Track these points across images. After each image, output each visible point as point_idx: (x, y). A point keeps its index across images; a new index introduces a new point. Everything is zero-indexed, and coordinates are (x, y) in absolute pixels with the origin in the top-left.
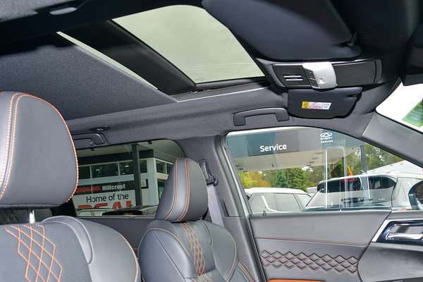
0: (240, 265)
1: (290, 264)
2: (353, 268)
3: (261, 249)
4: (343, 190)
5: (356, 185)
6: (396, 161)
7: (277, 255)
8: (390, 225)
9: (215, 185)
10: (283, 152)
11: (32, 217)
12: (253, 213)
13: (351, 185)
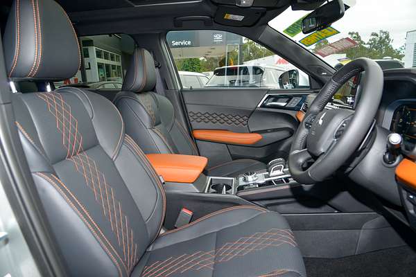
0: (176, 120)
1: (207, 120)
2: (245, 122)
3: (189, 111)
4: (236, 74)
5: (245, 71)
6: (269, 55)
7: (199, 115)
8: (269, 97)
9: (159, 68)
10: (188, 46)
11: (49, 88)
12: (184, 87)
13: (242, 71)
